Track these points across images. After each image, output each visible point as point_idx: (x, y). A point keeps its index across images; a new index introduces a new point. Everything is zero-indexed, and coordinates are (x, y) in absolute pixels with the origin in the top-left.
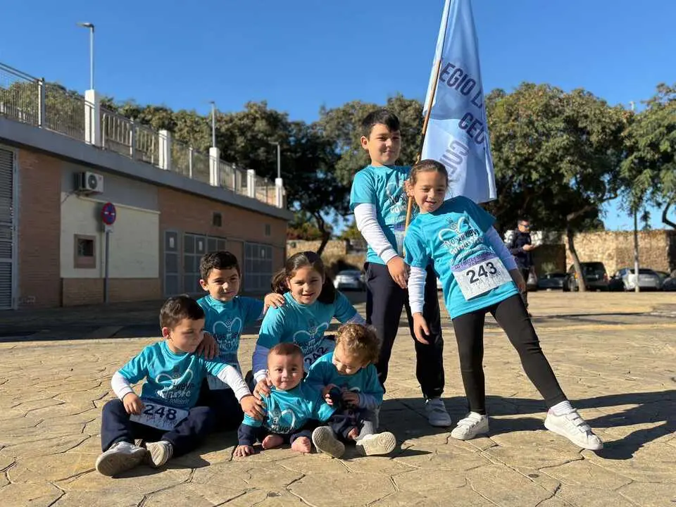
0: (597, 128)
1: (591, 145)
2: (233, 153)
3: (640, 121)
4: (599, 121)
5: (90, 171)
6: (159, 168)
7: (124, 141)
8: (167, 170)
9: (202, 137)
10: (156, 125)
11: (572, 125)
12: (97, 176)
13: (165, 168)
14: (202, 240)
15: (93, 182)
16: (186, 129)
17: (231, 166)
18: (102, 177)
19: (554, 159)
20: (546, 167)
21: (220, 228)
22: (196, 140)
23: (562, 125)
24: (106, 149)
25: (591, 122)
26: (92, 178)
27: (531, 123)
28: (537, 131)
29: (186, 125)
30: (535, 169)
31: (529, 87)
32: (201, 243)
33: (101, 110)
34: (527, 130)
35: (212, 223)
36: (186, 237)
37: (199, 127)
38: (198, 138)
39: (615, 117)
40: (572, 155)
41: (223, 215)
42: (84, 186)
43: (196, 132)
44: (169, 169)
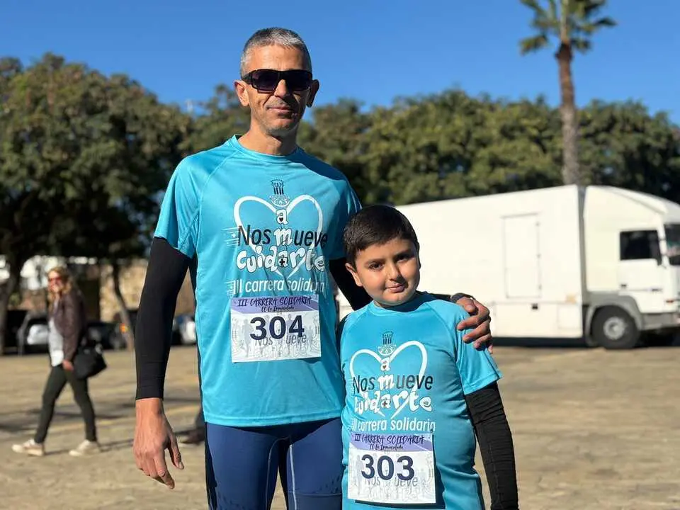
0: (150, 135)
1: (144, 156)
3: (200, 132)
4: (153, 127)
11: (119, 127)
19: (97, 172)
20: (87, 181)
23: (107, 127)
25: (143, 126)
27: (66, 118)
28: (73, 130)
30: (71, 182)
31: (57, 62)
34: (60, 127)
39: (171, 124)
40: (120, 168)
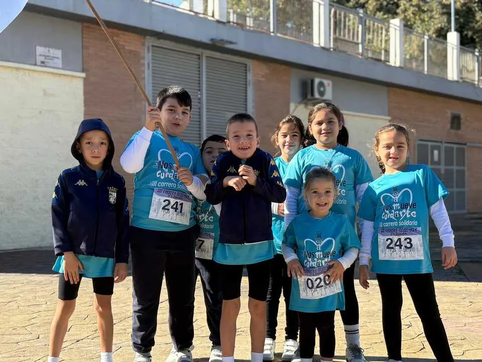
2: (470, 33)
5: (318, 77)
6: (390, 66)
7: (353, 38)
8: (400, 67)
9: (431, 18)
10: (374, 8)
12: (326, 82)
13: (398, 64)
14: (438, 148)
15: (322, 89)
16: (412, 9)
17: (473, 53)
18: (330, 82)
21: (460, 132)
22: (423, 21)
24: (335, 50)
26: (321, 84)
29: (411, 5)
32: (436, 152)
33: (330, 5)
35: (449, 126)
36: (419, 145)
37: (427, 5)
38: (426, 19)
41: (462, 116)
42: (312, 94)
43: (424, 12)
44: (402, 66)
